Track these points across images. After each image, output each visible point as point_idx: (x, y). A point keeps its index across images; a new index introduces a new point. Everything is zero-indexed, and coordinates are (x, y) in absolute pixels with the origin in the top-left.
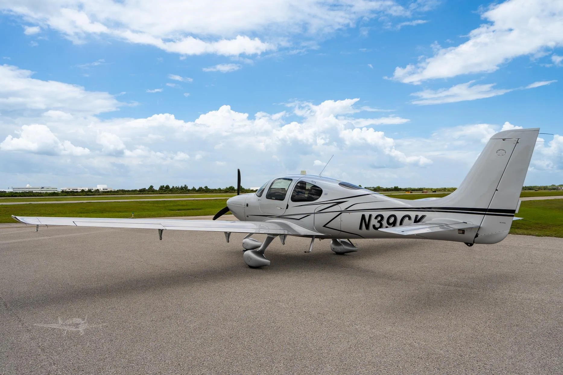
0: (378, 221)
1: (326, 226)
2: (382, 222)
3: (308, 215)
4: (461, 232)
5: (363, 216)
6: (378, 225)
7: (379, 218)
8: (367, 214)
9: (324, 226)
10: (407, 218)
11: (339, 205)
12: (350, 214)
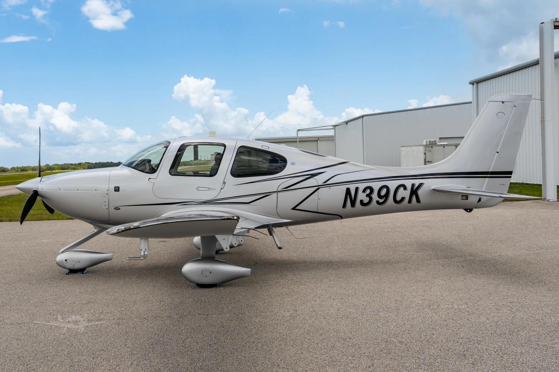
0: (367, 195)
1: (296, 208)
2: (372, 196)
3: (266, 195)
4: (465, 198)
5: (348, 190)
6: (366, 200)
7: (368, 191)
8: (352, 188)
9: (294, 209)
10: (402, 188)
11: (314, 178)
12: (330, 188)
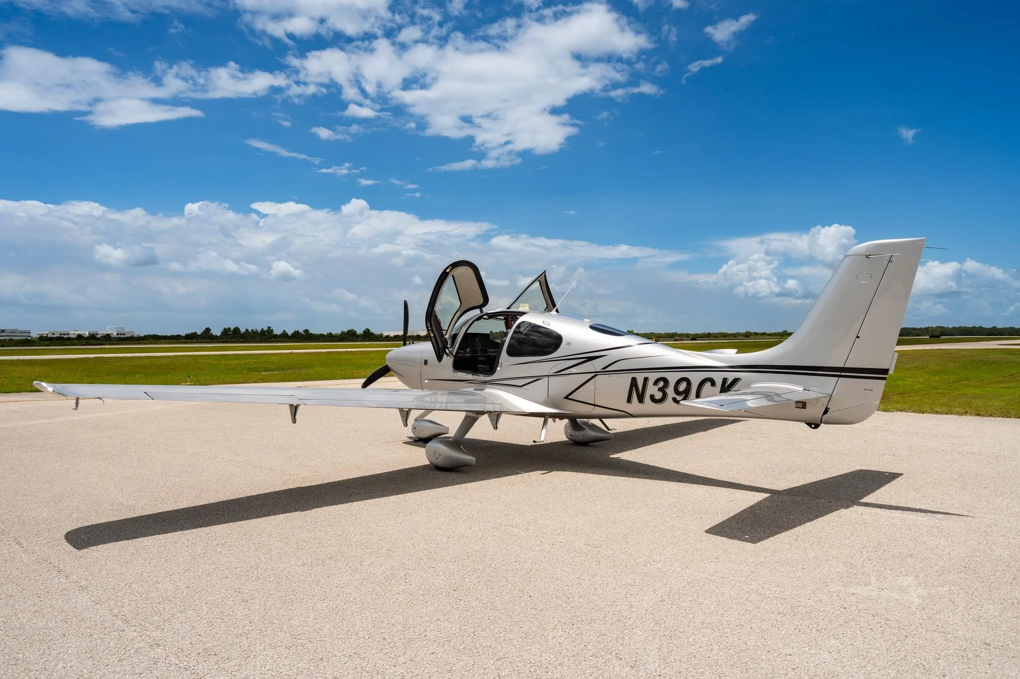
0: (659, 388)
1: (569, 397)
2: (666, 391)
4: (801, 405)
5: (634, 379)
6: (659, 395)
7: (661, 384)
8: (640, 377)
9: (566, 397)
10: (709, 383)
11: (591, 362)
12: (610, 376)
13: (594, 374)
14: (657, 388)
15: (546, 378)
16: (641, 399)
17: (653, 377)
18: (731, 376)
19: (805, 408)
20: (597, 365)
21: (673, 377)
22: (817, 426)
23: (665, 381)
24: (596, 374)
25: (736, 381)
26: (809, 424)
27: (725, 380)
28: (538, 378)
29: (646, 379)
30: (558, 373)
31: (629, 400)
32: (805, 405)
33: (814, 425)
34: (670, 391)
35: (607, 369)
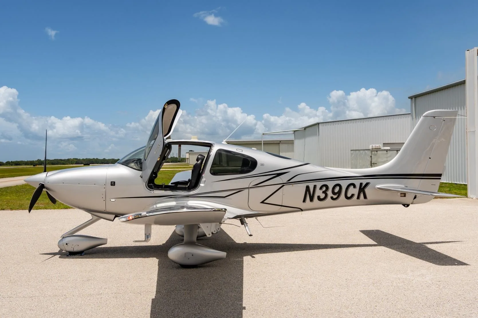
0: (323, 191)
2: (327, 193)
4: (403, 195)
5: (308, 188)
6: (322, 196)
7: (324, 189)
8: (311, 185)
9: (262, 202)
10: (352, 187)
11: (279, 177)
12: (293, 186)
13: (282, 185)
14: (321, 191)
15: (247, 190)
16: (312, 200)
17: (319, 184)
18: (364, 182)
19: (405, 197)
20: (284, 179)
21: (331, 184)
22: (408, 205)
23: (327, 187)
24: (283, 185)
25: (367, 184)
26: (404, 205)
27: (361, 184)
28: (240, 190)
29: (315, 187)
30: (257, 186)
31: (304, 201)
32: (405, 195)
33: (407, 205)
34: (330, 193)
35: (290, 181)
